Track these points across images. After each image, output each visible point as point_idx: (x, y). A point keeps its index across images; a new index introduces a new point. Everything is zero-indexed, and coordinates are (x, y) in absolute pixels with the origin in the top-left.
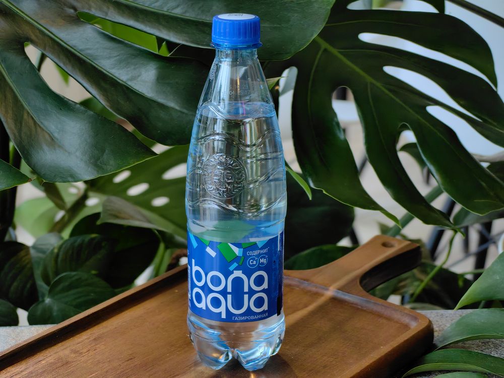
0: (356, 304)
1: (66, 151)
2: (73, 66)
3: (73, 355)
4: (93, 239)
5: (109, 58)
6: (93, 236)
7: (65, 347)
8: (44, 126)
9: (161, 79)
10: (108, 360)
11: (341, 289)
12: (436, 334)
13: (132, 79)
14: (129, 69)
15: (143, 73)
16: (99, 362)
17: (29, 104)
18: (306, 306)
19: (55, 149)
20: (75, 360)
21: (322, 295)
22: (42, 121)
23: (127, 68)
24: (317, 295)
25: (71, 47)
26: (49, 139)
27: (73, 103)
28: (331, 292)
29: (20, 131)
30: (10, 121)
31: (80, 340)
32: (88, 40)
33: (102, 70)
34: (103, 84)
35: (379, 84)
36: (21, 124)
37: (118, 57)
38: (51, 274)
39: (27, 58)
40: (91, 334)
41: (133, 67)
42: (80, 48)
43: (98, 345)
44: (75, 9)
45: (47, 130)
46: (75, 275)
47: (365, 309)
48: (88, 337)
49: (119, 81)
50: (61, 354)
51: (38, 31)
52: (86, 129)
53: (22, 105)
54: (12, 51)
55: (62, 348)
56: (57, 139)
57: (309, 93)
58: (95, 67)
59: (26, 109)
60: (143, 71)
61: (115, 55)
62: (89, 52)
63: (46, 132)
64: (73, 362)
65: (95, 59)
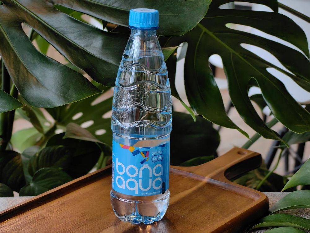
0: (222, 187)
1: (46, 88)
2: (51, 38)
3: (48, 213)
4: (60, 148)
5: (74, 33)
6: (61, 146)
7: (43, 208)
8: (33, 73)
9: (105, 46)
10: (70, 216)
11: (213, 178)
12: (270, 206)
13: (87, 46)
14: (85, 40)
15: (94, 42)
16: (64, 218)
17: (24, 59)
18: (191, 187)
19: (39, 87)
20: (49, 216)
21: (201, 181)
22: (32, 70)
23: (84, 39)
24: (197, 181)
25: (50, 26)
26: (35, 81)
27: (51, 59)
28: (206, 180)
29: (18, 76)
30: (12, 70)
31: (52, 205)
32: (60, 22)
33: (69, 40)
34: (69, 48)
35: (237, 54)
36: (19, 71)
37: (79, 33)
38: (34, 169)
39: (23, 32)
40: (59, 201)
41: (87, 39)
42: (56, 27)
43: (63, 208)
44: (53, 3)
45: (34, 76)
46: (48, 170)
47: (227, 190)
48: (57, 203)
49: (79, 47)
50: (41, 212)
51: (30, 16)
52: (58, 75)
53: (19, 61)
54: (14, 28)
55: (41, 209)
56: (41, 81)
57: (195, 58)
58: (64, 38)
59: (22, 63)
60: (94, 41)
61: (77, 31)
63: (34, 77)
64: (48, 217)
65: (64, 33)
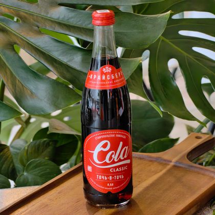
1: (39, 99)
5: (58, 51)
6: (45, 139)
8: (27, 87)
9: (84, 61)
13: (69, 61)
15: (75, 57)
18: (161, 171)
19: (33, 98)
22: (26, 84)
23: (67, 56)
25: (37, 46)
26: (30, 93)
29: (15, 90)
32: (46, 43)
33: (54, 57)
35: (191, 57)
37: (62, 51)
44: (38, 27)
46: (38, 160)
49: (63, 62)
51: (20, 39)
52: (49, 87)
54: (8, 50)
56: (34, 93)
57: (156, 63)
58: (50, 56)
59: (17, 79)
61: (60, 49)
62: (47, 48)
65: (50, 52)
